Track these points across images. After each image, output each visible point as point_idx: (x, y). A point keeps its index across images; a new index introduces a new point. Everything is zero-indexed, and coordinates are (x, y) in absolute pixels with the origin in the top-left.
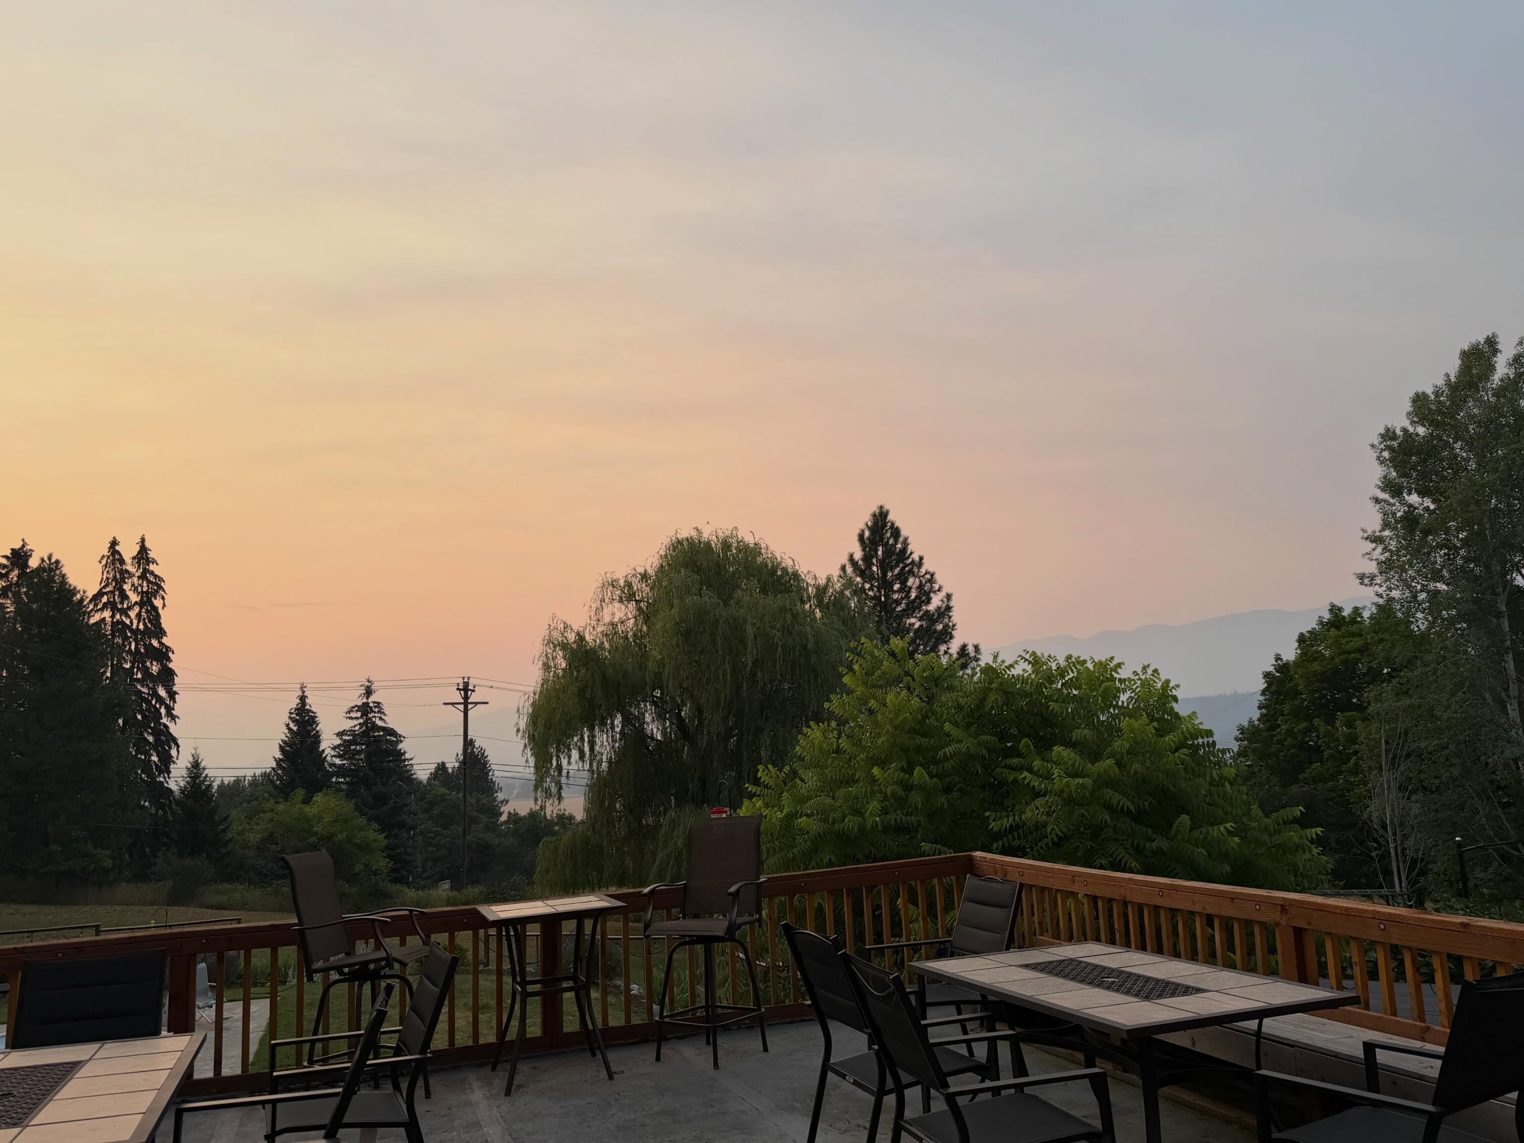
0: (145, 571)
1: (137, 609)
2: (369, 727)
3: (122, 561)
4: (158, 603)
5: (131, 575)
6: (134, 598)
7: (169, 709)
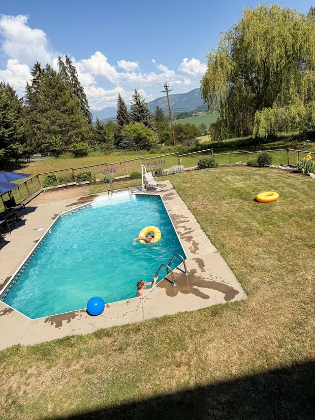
0: (70, 66)
1: (71, 77)
2: (138, 103)
3: (63, 64)
4: (75, 74)
5: (67, 68)
6: (69, 74)
7: (87, 105)
